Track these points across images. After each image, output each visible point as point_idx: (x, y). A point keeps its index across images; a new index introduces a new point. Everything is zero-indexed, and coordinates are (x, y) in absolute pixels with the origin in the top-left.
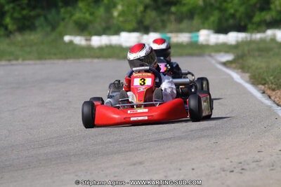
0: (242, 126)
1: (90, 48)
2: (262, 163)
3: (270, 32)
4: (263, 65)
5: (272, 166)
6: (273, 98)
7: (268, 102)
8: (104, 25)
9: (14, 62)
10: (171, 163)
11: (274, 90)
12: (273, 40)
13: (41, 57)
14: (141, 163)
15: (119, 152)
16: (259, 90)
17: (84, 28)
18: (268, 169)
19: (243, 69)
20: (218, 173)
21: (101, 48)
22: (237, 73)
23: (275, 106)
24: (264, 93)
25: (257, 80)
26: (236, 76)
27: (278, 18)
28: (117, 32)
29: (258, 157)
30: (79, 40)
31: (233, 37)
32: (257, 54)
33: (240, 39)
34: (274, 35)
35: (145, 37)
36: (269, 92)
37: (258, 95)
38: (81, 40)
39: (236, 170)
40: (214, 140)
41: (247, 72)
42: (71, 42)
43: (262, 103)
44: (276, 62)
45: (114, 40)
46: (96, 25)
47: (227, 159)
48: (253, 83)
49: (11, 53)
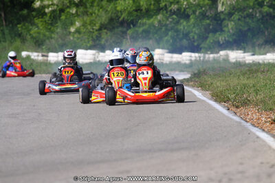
0: (218, 140)
5: (258, 177)
6: (238, 114)
7: (236, 118)
11: (237, 107)
12: (226, 60)
16: (224, 107)
17: (38, 45)
19: (203, 87)
22: (198, 90)
23: (243, 121)
24: (229, 109)
25: (219, 97)
26: (197, 93)
27: (231, 39)
29: (241, 168)
30: (36, 56)
31: (186, 57)
33: (193, 59)
34: (227, 56)
35: (101, 54)
36: (234, 109)
37: (225, 111)
38: (38, 56)
39: (224, 180)
42: (28, 57)
43: (231, 119)
44: (234, 82)
46: (53, 41)
47: (211, 169)
48: (216, 101)
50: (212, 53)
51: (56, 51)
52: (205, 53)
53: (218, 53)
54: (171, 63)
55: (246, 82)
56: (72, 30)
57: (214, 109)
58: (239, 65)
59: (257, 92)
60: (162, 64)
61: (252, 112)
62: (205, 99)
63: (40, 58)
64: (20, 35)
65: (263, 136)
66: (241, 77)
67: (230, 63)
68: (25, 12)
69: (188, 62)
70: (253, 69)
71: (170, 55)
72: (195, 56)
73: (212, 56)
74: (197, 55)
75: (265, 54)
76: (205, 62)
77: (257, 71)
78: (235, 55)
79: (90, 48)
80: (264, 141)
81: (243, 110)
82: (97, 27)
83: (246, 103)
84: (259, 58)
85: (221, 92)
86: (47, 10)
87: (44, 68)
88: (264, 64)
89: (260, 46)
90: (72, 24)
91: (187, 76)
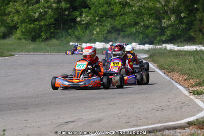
0: (158, 89)
2: (170, 107)
3: (164, 45)
5: (176, 109)
6: (169, 76)
7: (168, 78)
8: (88, 38)
9: (47, 53)
10: (128, 105)
11: (169, 72)
12: (165, 49)
13: (59, 51)
14: (114, 104)
15: (103, 98)
16: (163, 72)
17: (79, 39)
18: (174, 110)
19: (154, 62)
20: (151, 111)
22: (151, 63)
23: (171, 80)
24: (165, 73)
25: (161, 67)
27: (168, 39)
28: (94, 42)
29: (168, 104)
31: (147, 47)
32: (158, 55)
33: (150, 48)
34: (166, 47)
36: (167, 73)
37: (163, 74)
40: (146, 95)
41: (156, 63)
43: (165, 78)
46: (85, 38)
47: (154, 104)
48: (159, 69)
49: (45, 49)
50: (159, 45)
51: (86, 43)
52: (156, 45)
53: (162, 45)
54: (139, 50)
55: (174, 60)
56: (95, 32)
57: (158, 73)
58: (171, 51)
59: (178, 65)
61: (176, 75)
62: (154, 68)
64: (70, 35)
65: (180, 87)
66: (172, 57)
67: (167, 50)
68: (72, 24)
69: (147, 49)
70: (178, 54)
71: (139, 46)
72: (151, 46)
73: (159, 46)
74: (152, 46)
75: (184, 46)
76: (155, 49)
77: (179, 55)
78: (169, 47)
79: (101, 42)
80: (180, 90)
81: (172, 74)
82: (106, 32)
83: (173, 71)
84: (181, 48)
85: (162, 64)
86: (83, 23)
89: (181, 42)
91: (147, 56)
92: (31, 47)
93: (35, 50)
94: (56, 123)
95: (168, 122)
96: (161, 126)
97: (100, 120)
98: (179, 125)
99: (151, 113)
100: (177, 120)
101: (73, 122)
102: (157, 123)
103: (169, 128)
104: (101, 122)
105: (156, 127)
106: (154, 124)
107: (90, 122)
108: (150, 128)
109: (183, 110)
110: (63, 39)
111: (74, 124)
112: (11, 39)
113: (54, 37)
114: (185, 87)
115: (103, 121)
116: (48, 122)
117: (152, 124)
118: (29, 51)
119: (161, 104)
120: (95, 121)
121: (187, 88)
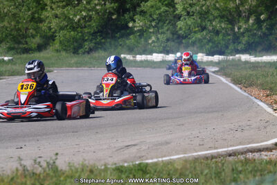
1: (135, 61)
2: (252, 127)
3: (237, 56)
4: (238, 73)
5: (259, 129)
6: (247, 92)
7: (246, 94)
8: (143, 48)
9: (93, 68)
10: (200, 125)
12: (240, 60)
14: (183, 125)
16: (239, 87)
17: (131, 50)
18: (256, 130)
19: (226, 75)
20: (229, 131)
21: (141, 61)
22: (223, 77)
23: (249, 96)
24: (241, 89)
25: (236, 82)
26: (223, 79)
28: (151, 53)
29: (249, 123)
30: (129, 57)
31: (216, 58)
33: (220, 59)
34: (240, 57)
35: (167, 56)
36: (244, 88)
37: (239, 90)
39: (239, 130)
40: (221, 113)
41: (229, 77)
42: (125, 58)
43: (243, 94)
44: (244, 73)
45: (149, 57)
46: (139, 48)
47: (232, 124)
48: (234, 84)
49: (91, 63)
50: (231, 55)
51: (141, 54)
52: (227, 56)
53: (235, 55)
54: (207, 62)
55: (251, 73)
56: (150, 42)
57: (233, 89)
58: (247, 62)
59: (258, 78)
60: (202, 62)
61: (255, 91)
62: (227, 82)
63: (132, 58)
64: (121, 45)
65: (262, 104)
66: (249, 70)
67: (242, 62)
69: (217, 61)
70: (255, 66)
71: (207, 57)
72: (221, 57)
73: (231, 57)
74: (223, 57)
75: (262, 56)
76: (227, 61)
77: (257, 67)
78: (245, 57)
79: (161, 52)
80: (262, 107)
81: (249, 89)
83: (251, 85)
84: (259, 59)
85: (237, 78)
86: (136, 29)
87: (133, 64)
88: (262, 62)
89: (260, 52)
90: (150, 38)
91: (217, 69)
92: (73, 61)
93: (78, 65)
94: (115, 147)
95: (250, 143)
96: (243, 148)
97: (167, 143)
98: (265, 147)
99: (229, 134)
100: (262, 142)
101: (134, 145)
102: (238, 145)
103: (253, 151)
104: (169, 145)
105: (237, 150)
106: (233, 146)
107: (156, 145)
108: (230, 151)
109: (268, 129)
110: (112, 50)
111: (137, 147)
112: (48, 51)
113: (101, 48)
114: (268, 104)
115: (173, 144)
116: (105, 147)
117: (231, 146)
118: (70, 66)
119: (240, 124)
120: (161, 144)
121: (270, 105)
